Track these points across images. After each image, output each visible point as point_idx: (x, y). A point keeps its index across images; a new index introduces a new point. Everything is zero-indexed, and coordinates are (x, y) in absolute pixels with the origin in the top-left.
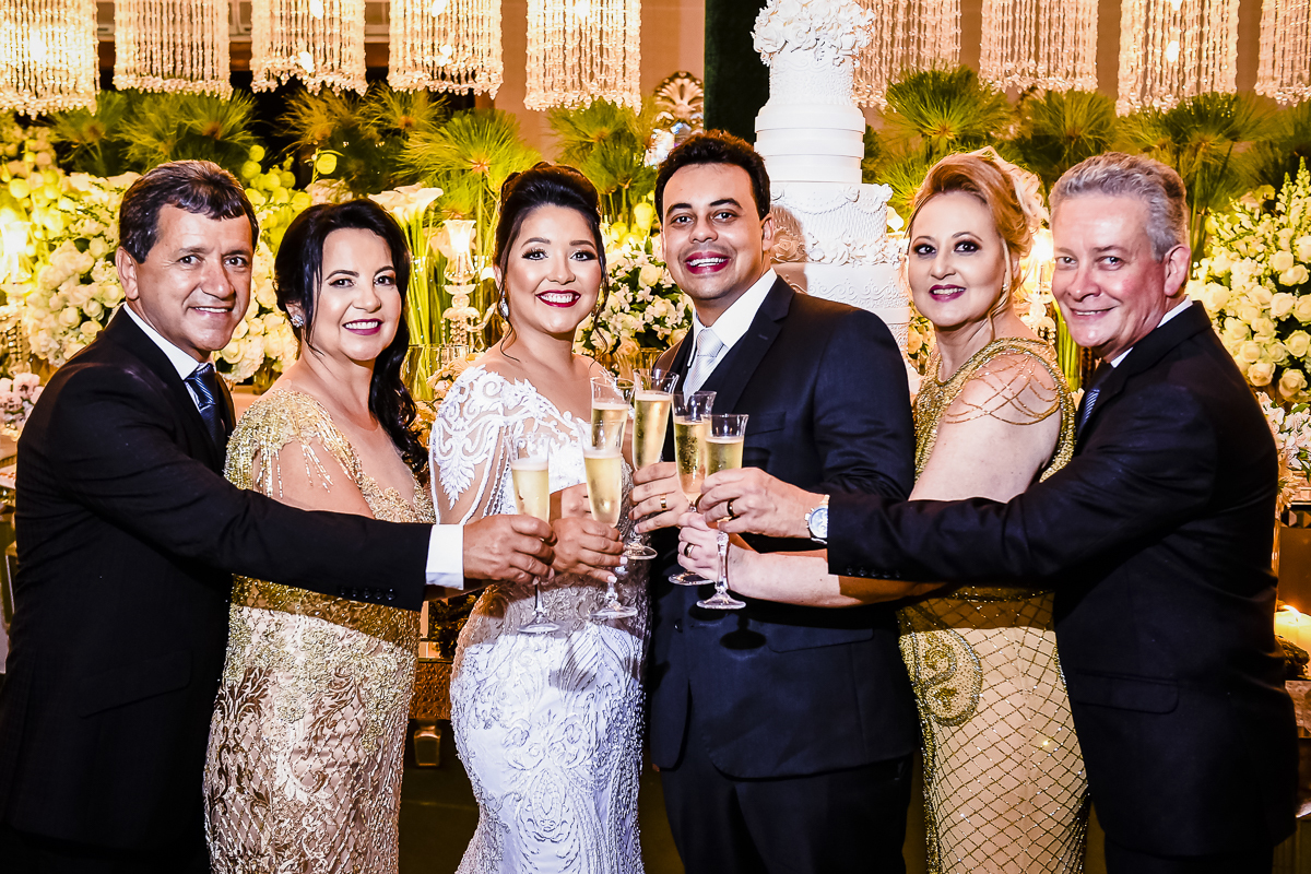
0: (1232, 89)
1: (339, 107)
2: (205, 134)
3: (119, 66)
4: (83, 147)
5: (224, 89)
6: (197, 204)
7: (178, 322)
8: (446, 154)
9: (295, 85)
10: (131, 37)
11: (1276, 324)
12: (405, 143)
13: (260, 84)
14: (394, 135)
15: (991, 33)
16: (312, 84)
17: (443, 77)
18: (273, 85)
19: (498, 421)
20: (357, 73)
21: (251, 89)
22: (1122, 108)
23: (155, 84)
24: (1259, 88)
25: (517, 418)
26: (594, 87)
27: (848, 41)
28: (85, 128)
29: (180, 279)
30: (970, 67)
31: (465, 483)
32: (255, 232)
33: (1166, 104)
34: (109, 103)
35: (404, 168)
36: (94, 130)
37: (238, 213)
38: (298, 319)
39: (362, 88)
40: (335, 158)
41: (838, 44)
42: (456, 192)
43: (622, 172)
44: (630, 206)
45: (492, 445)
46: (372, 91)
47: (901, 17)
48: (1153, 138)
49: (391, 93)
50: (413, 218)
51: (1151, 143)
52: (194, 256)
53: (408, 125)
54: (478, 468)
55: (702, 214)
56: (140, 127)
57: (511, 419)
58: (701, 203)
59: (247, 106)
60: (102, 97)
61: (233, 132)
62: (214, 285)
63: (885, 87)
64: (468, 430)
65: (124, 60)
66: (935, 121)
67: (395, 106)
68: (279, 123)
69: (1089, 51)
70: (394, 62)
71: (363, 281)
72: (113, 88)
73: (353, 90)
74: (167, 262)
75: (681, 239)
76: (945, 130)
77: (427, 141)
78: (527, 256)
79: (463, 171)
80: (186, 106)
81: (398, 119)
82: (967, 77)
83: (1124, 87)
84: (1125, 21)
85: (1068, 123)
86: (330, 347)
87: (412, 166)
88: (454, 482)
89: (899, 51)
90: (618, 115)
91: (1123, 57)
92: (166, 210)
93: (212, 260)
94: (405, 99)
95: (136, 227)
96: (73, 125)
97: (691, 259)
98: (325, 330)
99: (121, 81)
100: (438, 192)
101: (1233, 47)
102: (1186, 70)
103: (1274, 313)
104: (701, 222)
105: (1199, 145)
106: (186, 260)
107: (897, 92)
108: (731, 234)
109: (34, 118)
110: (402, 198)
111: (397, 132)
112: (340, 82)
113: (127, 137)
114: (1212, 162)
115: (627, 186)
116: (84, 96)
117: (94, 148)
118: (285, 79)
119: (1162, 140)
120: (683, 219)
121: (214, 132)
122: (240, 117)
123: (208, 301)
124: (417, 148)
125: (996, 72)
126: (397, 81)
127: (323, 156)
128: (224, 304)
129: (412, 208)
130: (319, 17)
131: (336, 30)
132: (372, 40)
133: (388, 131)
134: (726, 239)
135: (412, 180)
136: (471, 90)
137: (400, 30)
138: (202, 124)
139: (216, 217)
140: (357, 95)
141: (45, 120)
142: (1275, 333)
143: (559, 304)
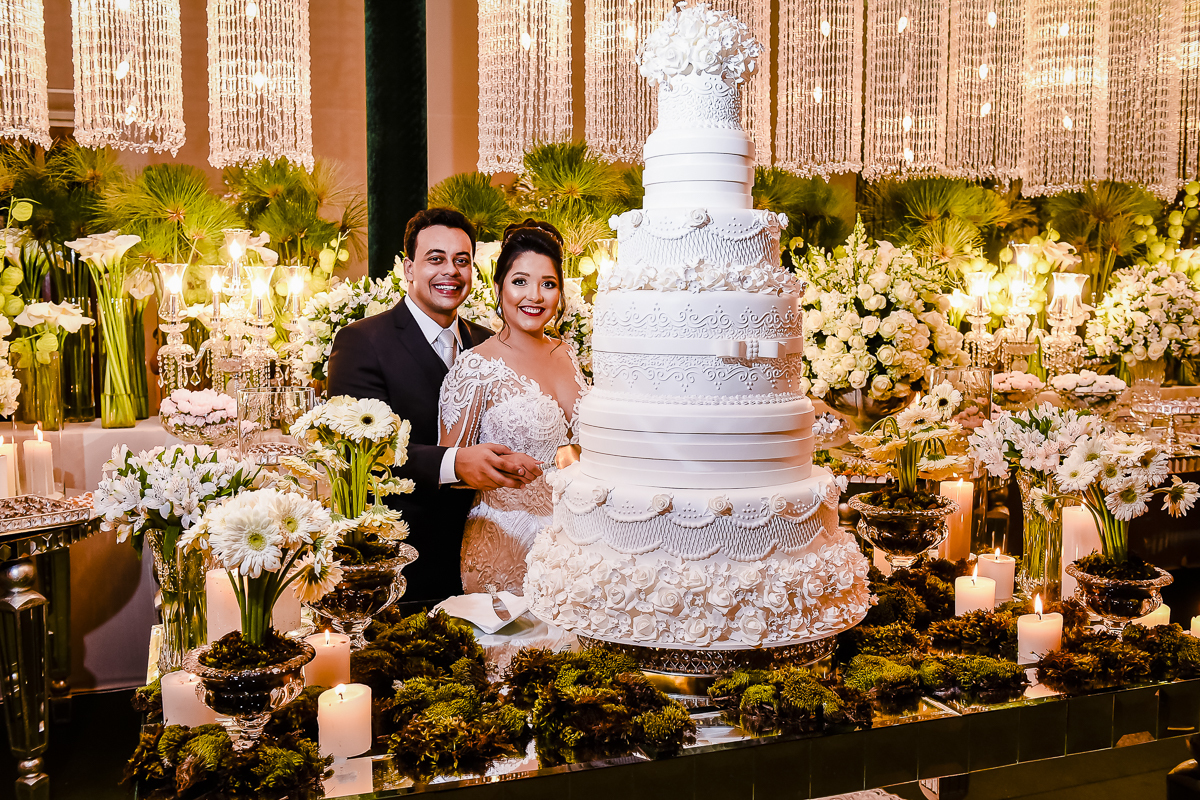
8: (143, 204)
11: (866, 340)
15: (596, 115)
19: (476, 382)
20: (43, 129)
25: (490, 380)
26: (277, 148)
31: (454, 419)
35: (99, 216)
39: (47, 143)
40: (31, 206)
43: (298, 224)
45: (471, 397)
46: (56, 146)
49: (78, 149)
50: (111, 263)
53: (96, 178)
54: (462, 410)
57: (485, 382)
64: (458, 387)
67: (82, 160)
70: (78, 121)
73: (40, 144)
77: (124, 191)
78: (514, 282)
81: (86, 173)
87: (108, 215)
88: (449, 419)
90: (292, 176)
94: (90, 154)
100: (135, 239)
103: (865, 332)
110: (97, 244)
111: (86, 184)
112: (28, 136)
115: (303, 236)
120: (435, 259)
124: (115, 198)
126: (82, 137)
127: (18, 204)
129: (111, 254)
131: (23, 87)
133: (76, 184)
136: (151, 149)
137: (86, 89)
142: (866, 347)
143: (531, 314)
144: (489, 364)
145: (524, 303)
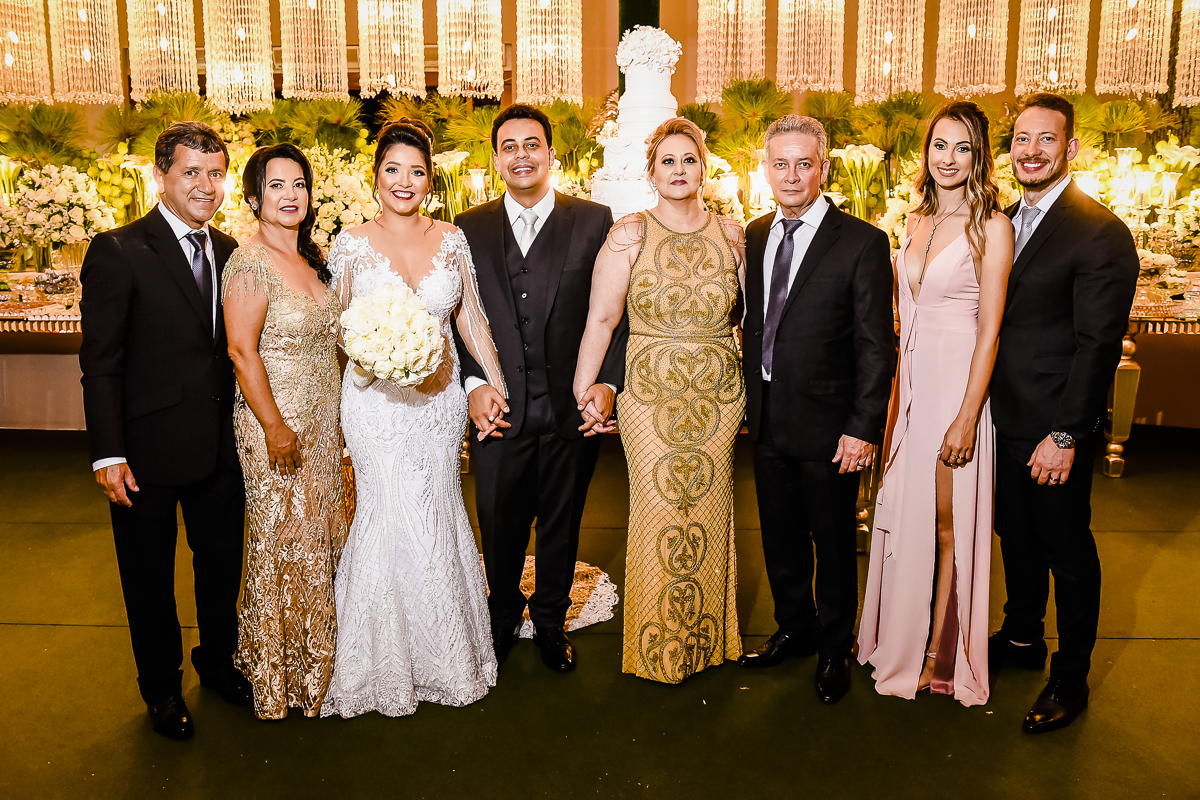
0: (919, 90)
1: (411, 107)
2: (334, 122)
3: (285, 84)
4: (266, 132)
5: (345, 97)
6: (194, 144)
7: (185, 206)
8: (470, 132)
9: (384, 94)
10: (291, 67)
12: (447, 126)
13: (365, 94)
14: (441, 122)
15: (782, 59)
16: (395, 93)
17: (471, 88)
18: (373, 95)
20: (421, 88)
21: (360, 97)
22: (858, 101)
23: (306, 95)
24: (936, 90)
26: (555, 93)
27: (666, 59)
28: (267, 121)
29: (187, 183)
30: (770, 78)
32: (227, 161)
33: (881, 98)
34: (281, 106)
35: (448, 140)
36: (272, 122)
37: (217, 150)
38: (255, 206)
39: (423, 95)
41: (660, 60)
42: (476, 154)
43: (572, 142)
44: (577, 161)
46: (429, 97)
47: (730, 49)
48: (874, 119)
49: (440, 98)
50: (453, 170)
51: (871, 120)
52: (192, 171)
53: (450, 116)
55: (520, 145)
56: (298, 119)
58: (520, 139)
59: (358, 106)
60: (277, 103)
61: (350, 121)
62: (204, 187)
63: (721, 90)
65: (288, 81)
66: (749, 110)
67: (442, 105)
68: (376, 116)
69: (838, 69)
70: (441, 79)
71: (288, 184)
72: (282, 98)
73: (419, 97)
74: (179, 174)
75: (509, 158)
76: (755, 114)
77: (459, 124)
78: (388, 170)
79: (481, 142)
80: (323, 106)
81: (444, 113)
82: (769, 84)
83: (859, 89)
84: (859, 50)
85: (827, 111)
86: (271, 220)
87: (452, 139)
89: (729, 69)
90: (570, 110)
91: (858, 72)
92: (179, 147)
93: (204, 174)
94: (448, 101)
95: (163, 155)
96: (260, 119)
97: (515, 169)
98: (269, 211)
99: (286, 94)
100: (467, 154)
101: (920, 66)
102: (893, 79)
104: (521, 149)
105: (899, 122)
106: (189, 173)
107: (727, 93)
108: (535, 155)
109: (238, 116)
110: (447, 157)
111: (444, 120)
112: (411, 92)
113: (290, 126)
114: (907, 131)
115: (576, 150)
116: (266, 102)
117: (273, 133)
118: (379, 91)
119: (877, 119)
120: (510, 147)
121: (339, 122)
122: (354, 113)
123: (201, 195)
124: (453, 129)
125: (783, 80)
126: (443, 90)
128: (209, 197)
129: (452, 163)
130: (398, 54)
132: (428, 70)
133: (439, 120)
134: (533, 158)
135: (452, 148)
136: (486, 96)
137: (444, 61)
138: (332, 118)
139: (205, 152)
140: (420, 99)
141: (245, 117)
143: (403, 198)
144: (356, 242)
145: (396, 188)
